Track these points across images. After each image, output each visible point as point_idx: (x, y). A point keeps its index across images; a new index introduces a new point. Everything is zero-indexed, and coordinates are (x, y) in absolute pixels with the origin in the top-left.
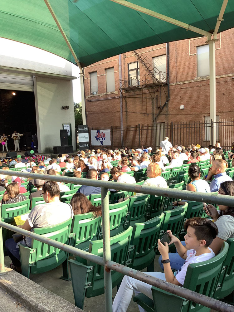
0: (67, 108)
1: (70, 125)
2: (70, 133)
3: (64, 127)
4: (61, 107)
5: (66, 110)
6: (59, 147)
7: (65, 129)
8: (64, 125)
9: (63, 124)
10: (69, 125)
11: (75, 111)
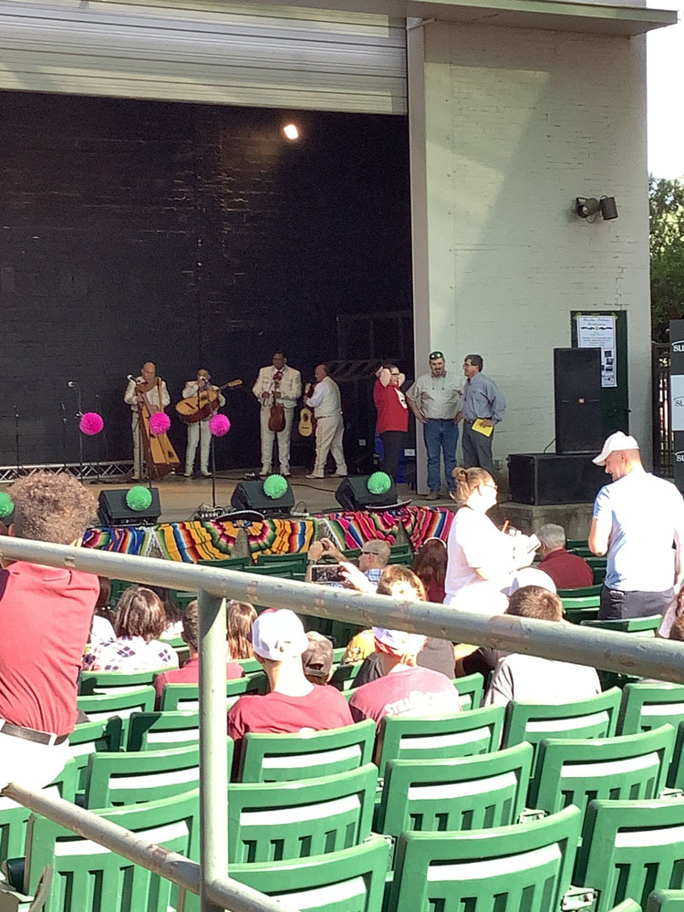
0: (605, 209)
1: (621, 317)
2: (614, 373)
3: (582, 334)
4: (569, 204)
5: (595, 221)
6: (545, 460)
7: (582, 344)
8: (581, 320)
9: (574, 314)
10: (611, 321)
11: (653, 227)
